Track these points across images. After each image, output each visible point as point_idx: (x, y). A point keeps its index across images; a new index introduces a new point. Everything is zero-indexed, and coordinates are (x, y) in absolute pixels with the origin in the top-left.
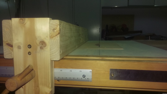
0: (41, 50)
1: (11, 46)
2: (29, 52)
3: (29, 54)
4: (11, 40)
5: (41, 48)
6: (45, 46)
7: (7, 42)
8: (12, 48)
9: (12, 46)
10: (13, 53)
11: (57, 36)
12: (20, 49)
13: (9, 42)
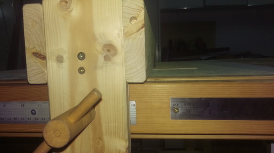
0: (105, 62)
1: (42, 57)
2: (81, 68)
3: (81, 73)
4: (43, 44)
5: (107, 58)
6: (115, 54)
7: (34, 51)
8: (44, 62)
9: (44, 58)
10: (46, 71)
11: (140, 32)
12: (62, 62)
13: (38, 49)
